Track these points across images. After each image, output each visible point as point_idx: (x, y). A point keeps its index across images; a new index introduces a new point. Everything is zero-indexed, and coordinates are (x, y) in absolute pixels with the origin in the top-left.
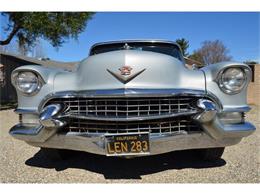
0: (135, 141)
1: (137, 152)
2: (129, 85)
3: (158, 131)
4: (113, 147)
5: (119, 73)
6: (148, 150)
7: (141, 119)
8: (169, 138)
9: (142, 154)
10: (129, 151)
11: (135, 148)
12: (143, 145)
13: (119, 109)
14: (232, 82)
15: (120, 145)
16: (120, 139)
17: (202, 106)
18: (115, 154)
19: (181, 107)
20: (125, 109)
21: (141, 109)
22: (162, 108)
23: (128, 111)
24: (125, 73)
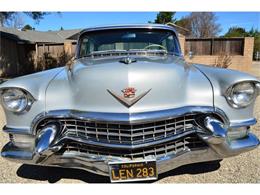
0: (142, 168)
1: (143, 177)
2: (133, 110)
3: (163, 152)
4: (118, 174)
5: (121, 95)
6: (155, 176)
7: (146, 145)
9: (148, 179)
10: (135, 177)
11: (141, 174)
12: (149, 172)
13: (122, 132)
14: (241, 97)
15: (125, 172)
16: (125, 167)
18: (120, 180)
19: (187, 123)
20: (130, 133)
21: (146, 131)
22: (168, 127)
23: (133, 135)
24: (128, 96)
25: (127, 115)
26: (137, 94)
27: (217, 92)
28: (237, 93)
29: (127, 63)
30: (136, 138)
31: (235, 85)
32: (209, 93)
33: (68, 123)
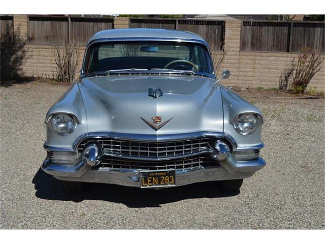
0: (164, 176)
1: (166, 184)
2: (159, 132)
3: (181, 167)
4: (146, 182)
5: (151, 121)
6: (174, 183)
7: (168, 159)
8: (191, 173)
9: (170, 186)
10: (159, 184)
11: (164, 181)
12: (170, 179)
13: (150, 150)
14: (246, 125)
15: (152, 180)
16: (152, 174)
17: (218, 148)
18: (148, 187)
19: (202, 145)
20: (156, 150)
21: (168, 149)
22: (186, 147)
23: (158, 152)
24: (156, 122)
25: (155, 136)
26: (163, 121)
27: (226, 121)
28: (243, 122)
29: (155, 97)
30: (160, 154)
31: (240, 115)
32: (220, 122)
33: (105, 143)
